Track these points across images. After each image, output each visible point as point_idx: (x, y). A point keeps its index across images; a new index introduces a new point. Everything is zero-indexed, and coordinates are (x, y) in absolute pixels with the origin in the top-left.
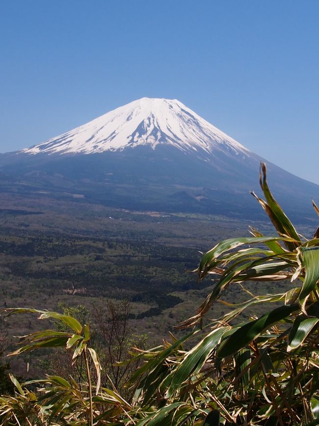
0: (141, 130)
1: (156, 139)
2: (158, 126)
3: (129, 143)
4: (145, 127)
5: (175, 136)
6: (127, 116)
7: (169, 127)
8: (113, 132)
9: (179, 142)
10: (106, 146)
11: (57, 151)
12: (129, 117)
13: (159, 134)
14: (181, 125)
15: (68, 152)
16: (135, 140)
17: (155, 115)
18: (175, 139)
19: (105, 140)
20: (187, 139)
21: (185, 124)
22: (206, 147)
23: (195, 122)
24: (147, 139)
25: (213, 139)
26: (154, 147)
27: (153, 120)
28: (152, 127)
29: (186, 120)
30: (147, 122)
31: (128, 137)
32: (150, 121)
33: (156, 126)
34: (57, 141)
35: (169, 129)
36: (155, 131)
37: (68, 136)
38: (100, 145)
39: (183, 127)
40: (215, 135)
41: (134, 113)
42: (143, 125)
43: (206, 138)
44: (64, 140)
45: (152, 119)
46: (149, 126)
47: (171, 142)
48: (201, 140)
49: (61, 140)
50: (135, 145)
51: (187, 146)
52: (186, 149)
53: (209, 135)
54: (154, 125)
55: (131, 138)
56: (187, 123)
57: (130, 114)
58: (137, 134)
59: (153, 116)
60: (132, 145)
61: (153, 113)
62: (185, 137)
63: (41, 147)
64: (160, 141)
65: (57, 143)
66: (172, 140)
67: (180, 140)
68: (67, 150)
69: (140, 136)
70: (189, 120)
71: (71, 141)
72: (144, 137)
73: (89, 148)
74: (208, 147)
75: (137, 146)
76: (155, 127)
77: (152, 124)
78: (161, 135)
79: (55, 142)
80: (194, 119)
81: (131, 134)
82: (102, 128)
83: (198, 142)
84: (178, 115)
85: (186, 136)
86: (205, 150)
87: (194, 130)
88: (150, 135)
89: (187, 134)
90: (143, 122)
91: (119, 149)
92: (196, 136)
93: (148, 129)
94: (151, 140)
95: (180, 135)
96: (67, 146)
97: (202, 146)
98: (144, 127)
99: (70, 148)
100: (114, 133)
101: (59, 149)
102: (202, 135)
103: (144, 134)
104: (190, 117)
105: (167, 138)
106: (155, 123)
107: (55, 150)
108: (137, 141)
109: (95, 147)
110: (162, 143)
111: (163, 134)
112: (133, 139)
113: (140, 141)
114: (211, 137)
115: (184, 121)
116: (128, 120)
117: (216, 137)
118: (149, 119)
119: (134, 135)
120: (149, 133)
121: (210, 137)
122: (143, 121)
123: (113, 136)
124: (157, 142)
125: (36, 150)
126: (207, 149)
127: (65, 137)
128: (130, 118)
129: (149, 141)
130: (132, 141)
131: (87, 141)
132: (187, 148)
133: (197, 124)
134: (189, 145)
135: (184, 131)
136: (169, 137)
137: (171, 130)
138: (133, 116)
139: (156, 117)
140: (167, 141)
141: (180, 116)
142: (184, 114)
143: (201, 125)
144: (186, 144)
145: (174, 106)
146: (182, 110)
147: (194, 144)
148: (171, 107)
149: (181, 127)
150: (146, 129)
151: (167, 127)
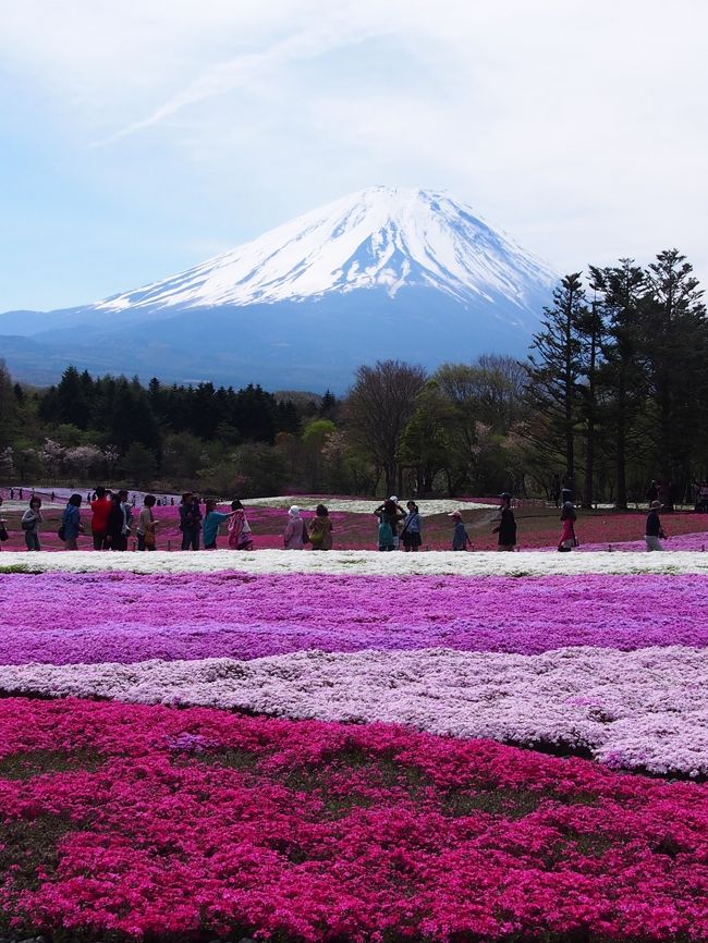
0: (364, 256)
1: (398, 277)
2: (405, 248)
3: (335, 284)
4: (374, 249)
5: (444, 270)
6: (334, 227)
7: (430, 251)
8: (299, 261)
9: (452, 282)
10: (283, 293)
11: (168, 305)
12: (338, 228)
13: (406, 265)
14: (459, 246)
15: (194, 305)
16: (350, 278)
17: (397, 224)
18: (443, 276)
19: (280, 279)
20: (470, 276)
21: (467, 243)
22: (515, 294)
23: (490, 242)
24: (377, 276)
25: (532, 277)
26: (392, 293)
27: (394, 236)
28: (390, 250)
29: (471, 236)
30: (379, 239)
31: (334, 273)
32: (385, 237)
33: (400, 246)
34: (171, 284)
35: (429, 255)
36: (398, 258)
37: (198, 273)
38: (269, 291)
39: (462, 250)
40: (538, 269)
41: (351, 220)
42: (370, 245)
43: (515, 276)
44: (188, 281)
45: (390, 232)
46: (383, 247)
47: (435, 284)
48: (504, 278)
49: (180, 281)
50: (349, 288)
51: (472, 291)
52: (467, 298)
53: (523, 269)
54: (395, 245)
55: (340, 274)
56: (472, 242)
57: (340, 222)
58: (356, 266)
59: (393, 227)
60: (341, 288)
61: (393, 219)
62: (467, 274)
63: (133, 298)
64: (406, 279)
65: (172, 287)
66: (437, 278)
67: (456, 278)
68: (193, 301)
69: (361, 270)
70: (477, 236)
71: (202, 283)
72: (371, 271)
73: (243, 296)
74: (520, 296)
75: (355, 290)
76: (397, 250)
77: (391, 243)
78: (410, 268)
79: (166, 287)
80: (490, 234)
81: (340, 266)
82: (273, 255)
83: (498, 284)
84: (452, 224)
85: (468, 271)
86: (514, 301)
87: (487, 258)
88: (386, 267)
89: (472, 265)
90: (370, 239)
91: (311, 297)
92: (492, 269)
93: (381, 254)
94: (387, 277)
95: (455, 269)
96: (192, 294)
97: (507, 292)
98: (371, 250)
99: (200, 298)
100: (302, 263)
101: (173, 301)
102: (507, 268)
103: (371, 265)
104: (479, 230)
105: (424, 275)
106: (398, 242)
107: (165, 303)
108: (354, 281)
109: (256, 294)
110: (412, 283)
111: (414, 265)
112: (345, 275)
113: (361, 280)
114: (529, 274)
115: (466, 238)
116: (335, 235)
117: (540, 275)
118: (384, 232)
119: (346, 267)
120: (383, 262)
121: (525, 275)
122: (371, 236)
123: (299, 269)
124: (401, 283)
125: (122, 304)
126: (518, 300)
127: (189, 274)
128: (340, 232)
129: (382, 279)
130: (343, 279)
131: (240, 283)
132: (472, 296)
133: (497, 246)
134: (477, 290)
135: (466, 258)
136: (429, 273)
137: (435, 257)
138: (347, 228)
139: (399, 229)
140: (423, 279)
141: (457, 227)
142: (465, 222)
143: (505, 247)
144: (468, 288)
145: (443, 206)
146: (462, 214)
147: (487, 289)
148: (435, 207)
149: (457, 249)
150: (377, 254)
151: (426, 252)
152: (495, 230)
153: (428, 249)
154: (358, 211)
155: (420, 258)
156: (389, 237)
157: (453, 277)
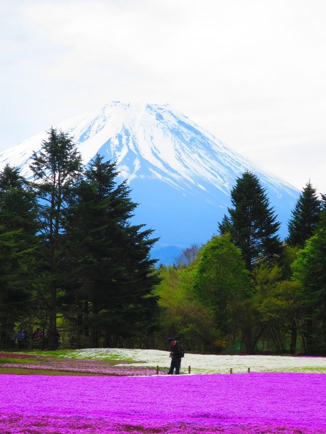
1: (131, 172)
2: (136, 149)
4: (112, 150)
5: (166, 166)
6: (81, 134)
7: (155, 151)
9: (174, 175)
12: (85, 134)
13: (137, 163)
14: (178, 147)
17: (130, 131)
18: (166, 171)
20: (187, 170)
21: (184, 145)
23: (203, 144)
27: (128, 140)
28: (125, 151)
29: (187, 140)
30: (116, 142)
32: (120, 141)
33: (132, 148)
35: (155, 155)
36: (131, 157)
39: (180, 150)
41: (94, 128)
42: (109, 147)
43: (222, 170)
45: (125, 137)
46: (119, 149)
47: (160, 177)
48: (214, 172)
51: (189, 182)
52: (185, 187)
53: (230, 166)
54: (128, 147)
56: (188, 144)
57: (85, 130)
59: (127, 133)
61: (127, 127)
62: (184, 169)
64: (138, 173)
66: (161, 172)
67: (176, 172)
70: (192, 140)
74: (226, 185)
76: (130, 151)
77: (125, 147)
78: (141, 164)
80: (203, 137)
83: (209, 177)
84: (172, 130)
85: (186, 166)
86: (221, 189)
87: (200, 156)
88: (121, 163)
89: (188, 162)
90: (108, 143)
92: (203, 164)
93: (118, 154)
95: (175, 165)
97: (216, 182)
98: (110, 151)
102: (215, 164)
104: (194, 135)
105: (151, 170)
106: (131, 144)
110: (142, 176)
111: (144, 162)
114: (233, 168)
115: (184, 141)
116: (82, 139)
118: (119, 137)
120: (119, 160)
122: (110, 140)
124: (133, 176)
126: (224, 188)
128: (85, 137)
132: (189, 186)
133: (207, 146)
134: (192, 181)
135: (184, 157)
136: (155, 168)
137: (160, 156)
138: (91, 134)
139: (132, 134)
140: (151, 173)
141: (176, 133)
142: (183, 129)
143: (214, 148)
144: (185, 180)
145: (166, 116)
146: (180, 122)
147: (201, 180)
148: (160, 117)
149: (176, 150)
150: (115, 154)
151: (152, 151)
152: (207, 135)
153: (154, 149)
154: (99, 121)
155: (148, 156)
156: (124, 141)
157: (174, 171)
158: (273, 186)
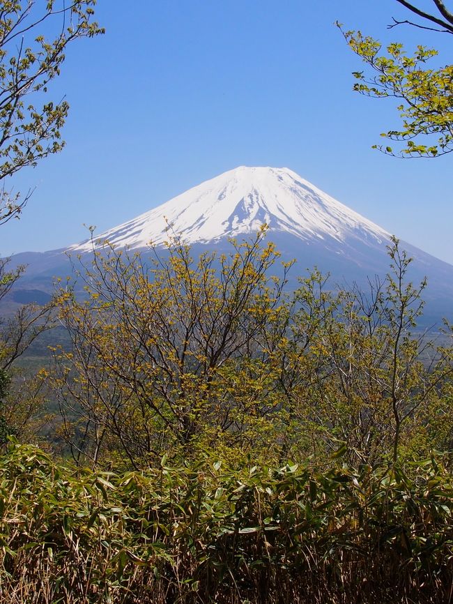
0: (240, 212)
2: (265, 206)
3: (226, 231)
4: (246, 207)
5: (290, 219)
6: (219, 194)
7: (280, 207)
8: (200, 216)
9: (297, 227)
10: (193, 237)
11: (121, 246)
12: (222, 194)
13: (267, 217)
14: (297, 203)
15: (138, 246)
16: (234, 226)
17: (258, 191)
18: (291, 224)
19: (189, 228)
21: (302, 201)
22: (337, 233)
23: (316, 200)
24: (250, 225)
25: (342, 221)
27: (257, 198)
28: (256, 208)
29: (303, 196)
30: (248, 201)
31: (223, 224)
32: (252, 199)
33: (262, 205)
34: (120, 232)
35: (280, 210)
36: (261, 213)
37: (136, 225)
38: (184, 236)
39: (299, 206)
40: (346, 216)
41: (229, 189)
42: (243, 204)
43: (334, 222)
44: (130, 230)
45: (255, 196)
46: (251, 206)
47: (287, 229)
48: (327, 223)
49: (126, 230)
50: (235, 233)
51: (309, 233)
52: (307, 237)
53: (337, 217)
54: (259, 204)
55: (227, 224)
56: (305, 200)
57: (222, 190)
58: (236, 219)
59: (256, 193)
60: (230, 233)
61: (256, 188)
62: (305, 221)
63: (99, 242)
64: (269, 226)
65: (121, 235)
66: (287, 225)
67: (298, 224)
68: (135, 244)
69: (240, 221)
70: (307, 197)
71: (140, 231)
72: (246, 222)
74: (338, 234)
75: (239, 235)
76: (260, 208)
77: (256, 203)
78: (270, 219)
79: (117, 234)
80: (314, 194)
81: (227, 218)
82: (184, 211)
83: (324, 228)
84: (291, 189)
85: (305, 219)
86: (335, 238)
87: (316, 211)
88: (255, 218)
89: (307, 215)
90: (242, 201)
91: (213, 241)
92: (320, 218)
93: (251, 210)
94: (257, 226)
95: (298, 219)
96: (135, 239)
97: (331, 232)
98: (244, 208)
99: (140, 242)
100: (201, 218)
101: (123, 244)
102: (328, 217)
103: (246, 218)
104: (308, 192)
105: (279, 223)
106: (260, 202)
107: (118, 246)
108: (237, 228)
110: (273, 229)
111: (272, 217)
112: (231, 225)
113: (243, 227)
114: (341, 219)
115: (301, 198)
116: (220, 198)
117: (347, 219)
118: (251, 196)
119: (231, 219)
120: (252, 216)
121: (338, 220)
122: (243, 199)
123: (200, 222)
125: (89, 247)
126: (337, 237)
127: (131, 225)
128: (223, 196)
129: (254, 227)
130: (230, 228)
132: (310, 236)
133: (320, 202)
134: (312, 232)
135: (303, 211)
136: (282, 221)
137: (284, 211)
138: (227, 193)
139: (260, 194)
140: (279, 226)
141: (295, 191)
142: (299, 187)
144: (307, 231)
146: (296, 182)
147: (318, 230)
148: (280, 178)
149: (297, 206)
150: (249, 211)
152: (317, 192)
153: (279, 206)
154: (233, 183)
156: (255, 200)
157: (297, 224)
158: (374, 233)
